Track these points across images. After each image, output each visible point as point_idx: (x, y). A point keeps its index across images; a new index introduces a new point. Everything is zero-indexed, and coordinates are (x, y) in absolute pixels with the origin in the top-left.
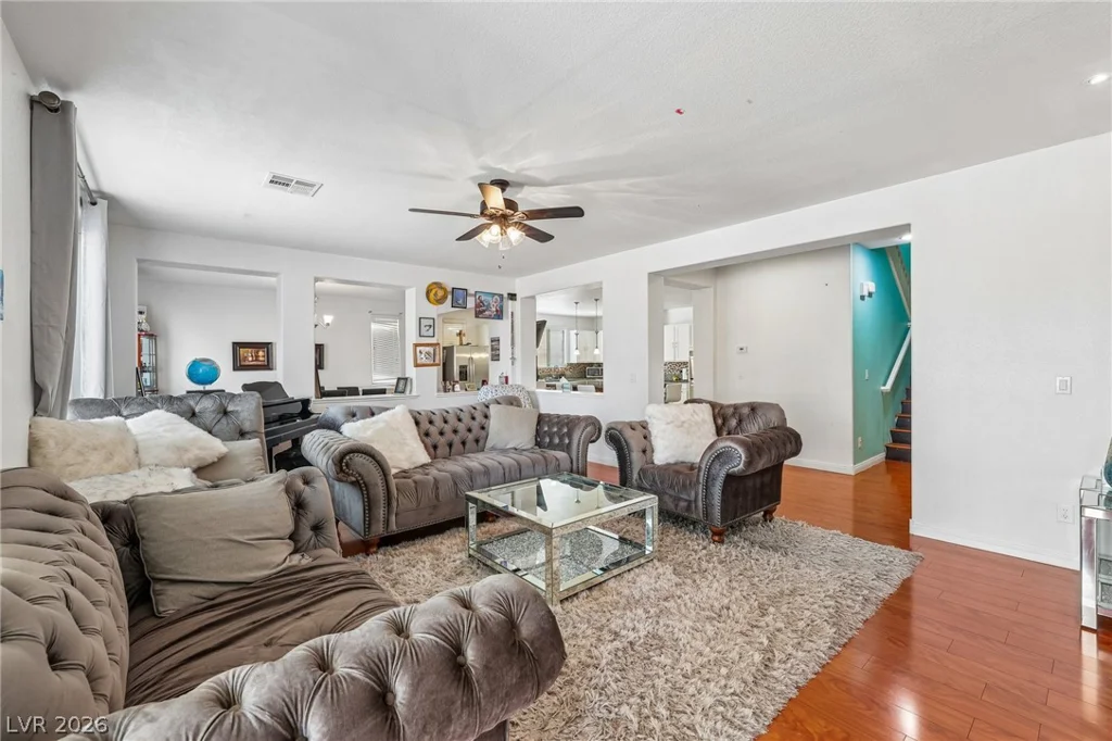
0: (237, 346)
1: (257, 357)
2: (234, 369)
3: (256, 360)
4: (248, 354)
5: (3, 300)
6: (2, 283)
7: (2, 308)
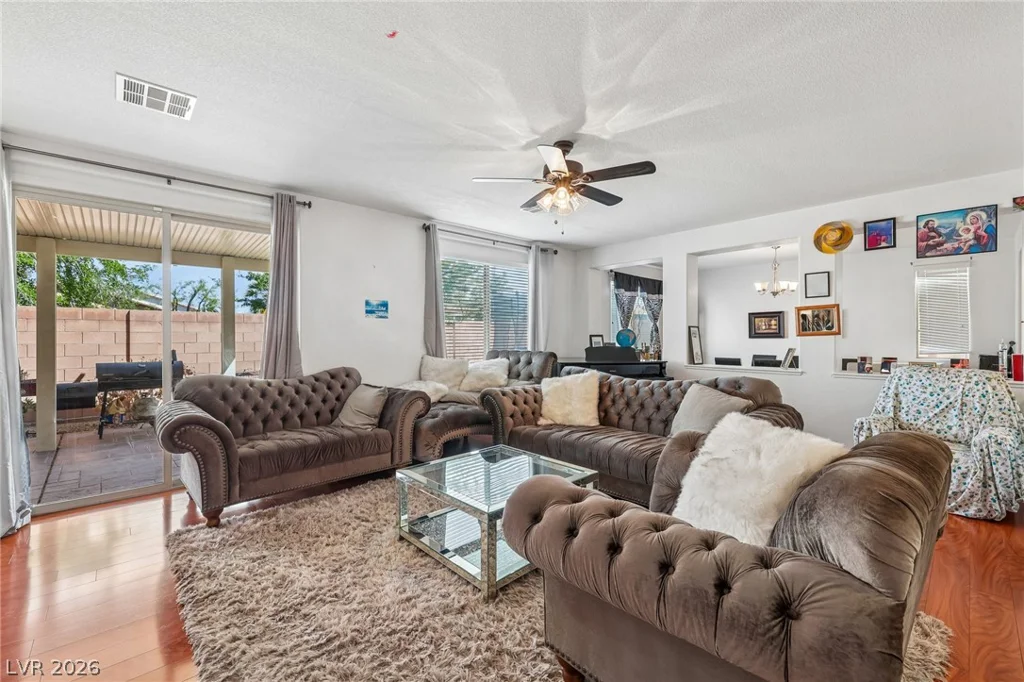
0: (753, 316)
1: (770, 325)
2: (750, 337)
3: (769, 329)
4: (762, 325)
5: (387, 311)
6: (385, 305)
7: (385, 314)
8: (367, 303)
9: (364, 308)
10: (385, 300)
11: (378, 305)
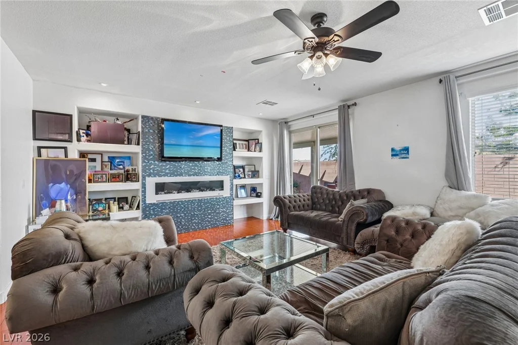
5: (408, 153)
6: (406, 150)
7: (407, 156)
8: (393, 150)
9: (390, 153)
10: (406, 145)
11: (401, 150)
